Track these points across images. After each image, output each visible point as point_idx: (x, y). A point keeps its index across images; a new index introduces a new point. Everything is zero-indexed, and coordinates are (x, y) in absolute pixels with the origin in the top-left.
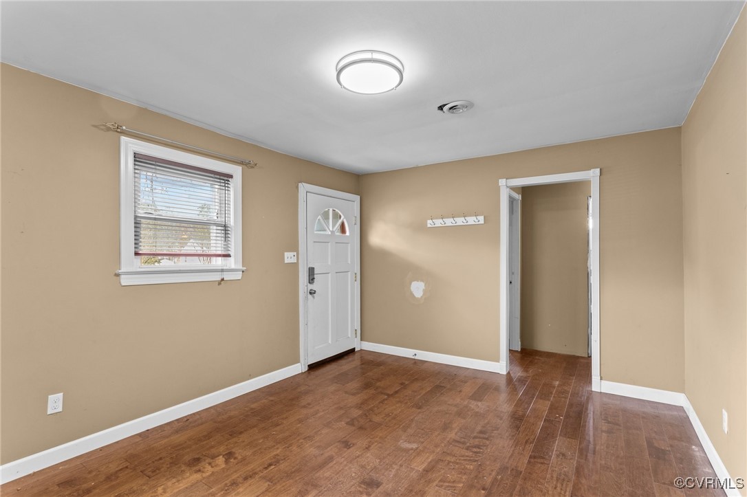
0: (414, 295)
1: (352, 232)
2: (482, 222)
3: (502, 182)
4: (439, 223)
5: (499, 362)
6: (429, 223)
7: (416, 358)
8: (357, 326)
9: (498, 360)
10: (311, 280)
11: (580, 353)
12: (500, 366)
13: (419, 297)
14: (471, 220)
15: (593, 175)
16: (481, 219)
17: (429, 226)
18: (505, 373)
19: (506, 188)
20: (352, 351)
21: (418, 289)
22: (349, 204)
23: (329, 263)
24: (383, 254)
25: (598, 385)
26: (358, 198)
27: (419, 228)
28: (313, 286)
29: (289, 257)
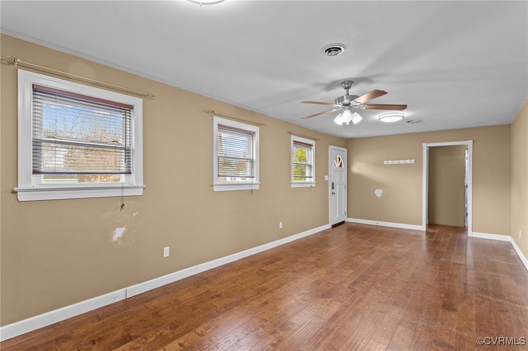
0: (376, 196)
1: (344, 166)
2: (413, 162)
3: (424, 145)
4: (390, 162)
5: (421, 225)
6: (385, 162)
7: (378, 225)
8: (346, 211)
9: (421, 224)
10: (333, 188)
11: (461, 225)
12: (423, 228)
13: (380, 196)
14: (408, 161)
15: (469, 143)
16: (413, 161)
17: (385, 164)
18: (425, 230)
19: (425, 147)
20: (343, 222)
21: (379, 193)
22: (343, 153)
23: (337, 180)
24: (360, 177)
25: (471, 233)
26: (346, 150)
27: (379, 165)
28: (334, 191)
29: (326, 178)
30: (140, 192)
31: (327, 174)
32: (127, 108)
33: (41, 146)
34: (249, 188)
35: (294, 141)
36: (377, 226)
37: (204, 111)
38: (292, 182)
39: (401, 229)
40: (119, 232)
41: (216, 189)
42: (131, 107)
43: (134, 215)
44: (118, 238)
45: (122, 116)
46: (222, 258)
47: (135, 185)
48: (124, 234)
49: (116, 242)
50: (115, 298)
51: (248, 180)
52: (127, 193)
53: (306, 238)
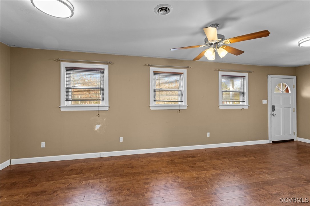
1: (292, 91)
8: (295, 131)
10: (273, 110)
23: (281, 104)
26: (295, 77)
28: (274, 113)
29: (264, 102)
30: (107, 109)
31: (266, 98)
32: (102, 71)
33: (69, 90)
34: (178, 108)
35: (222, 75)
37: (144, 65)
38: (220, 105)
40: (98, 127)
41: (152, 108)
42: (104, 69)
43: (105, 119)
44: (97, 129)
45: (101, 74)
46: (156, 149)
47: (105, 106)
48: (100, 128)
49: (96, 131)
50: (96, 156)
51: (179, 103)
52: (100, 109)
53: (235, 147)
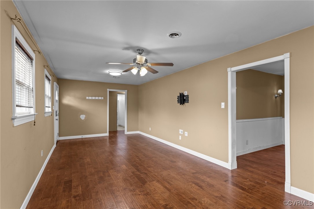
0: (81, 119)
2: (103, 99)
3: (108, 90)
4: (90, 98)
6: (87, 98)
8: (58, 132)
9: (106, 133)
10: (57, 115)
13: (83, 119)
14: (100, 98)
16: (103, 98)
18: (108, 135)
21: (83, 117)
26: (59, 86)
27: (83, 99)
28: (57, 118)
31: (54, 105)
35: (46, 74)
36: (82, 139)
39: (99, 137)
41: (15, 123)
